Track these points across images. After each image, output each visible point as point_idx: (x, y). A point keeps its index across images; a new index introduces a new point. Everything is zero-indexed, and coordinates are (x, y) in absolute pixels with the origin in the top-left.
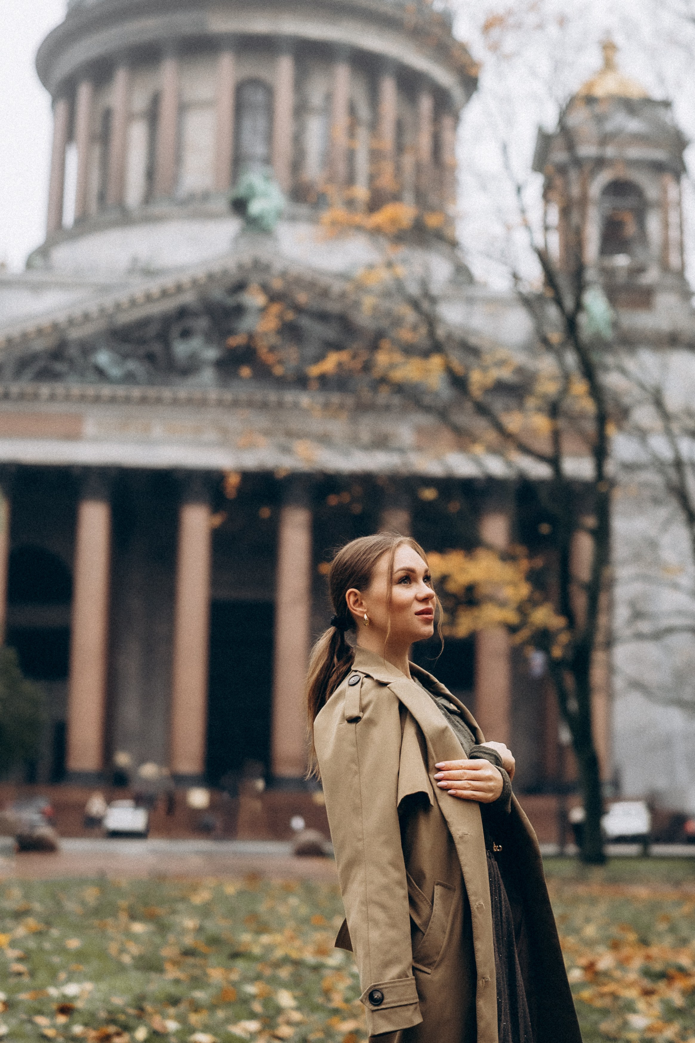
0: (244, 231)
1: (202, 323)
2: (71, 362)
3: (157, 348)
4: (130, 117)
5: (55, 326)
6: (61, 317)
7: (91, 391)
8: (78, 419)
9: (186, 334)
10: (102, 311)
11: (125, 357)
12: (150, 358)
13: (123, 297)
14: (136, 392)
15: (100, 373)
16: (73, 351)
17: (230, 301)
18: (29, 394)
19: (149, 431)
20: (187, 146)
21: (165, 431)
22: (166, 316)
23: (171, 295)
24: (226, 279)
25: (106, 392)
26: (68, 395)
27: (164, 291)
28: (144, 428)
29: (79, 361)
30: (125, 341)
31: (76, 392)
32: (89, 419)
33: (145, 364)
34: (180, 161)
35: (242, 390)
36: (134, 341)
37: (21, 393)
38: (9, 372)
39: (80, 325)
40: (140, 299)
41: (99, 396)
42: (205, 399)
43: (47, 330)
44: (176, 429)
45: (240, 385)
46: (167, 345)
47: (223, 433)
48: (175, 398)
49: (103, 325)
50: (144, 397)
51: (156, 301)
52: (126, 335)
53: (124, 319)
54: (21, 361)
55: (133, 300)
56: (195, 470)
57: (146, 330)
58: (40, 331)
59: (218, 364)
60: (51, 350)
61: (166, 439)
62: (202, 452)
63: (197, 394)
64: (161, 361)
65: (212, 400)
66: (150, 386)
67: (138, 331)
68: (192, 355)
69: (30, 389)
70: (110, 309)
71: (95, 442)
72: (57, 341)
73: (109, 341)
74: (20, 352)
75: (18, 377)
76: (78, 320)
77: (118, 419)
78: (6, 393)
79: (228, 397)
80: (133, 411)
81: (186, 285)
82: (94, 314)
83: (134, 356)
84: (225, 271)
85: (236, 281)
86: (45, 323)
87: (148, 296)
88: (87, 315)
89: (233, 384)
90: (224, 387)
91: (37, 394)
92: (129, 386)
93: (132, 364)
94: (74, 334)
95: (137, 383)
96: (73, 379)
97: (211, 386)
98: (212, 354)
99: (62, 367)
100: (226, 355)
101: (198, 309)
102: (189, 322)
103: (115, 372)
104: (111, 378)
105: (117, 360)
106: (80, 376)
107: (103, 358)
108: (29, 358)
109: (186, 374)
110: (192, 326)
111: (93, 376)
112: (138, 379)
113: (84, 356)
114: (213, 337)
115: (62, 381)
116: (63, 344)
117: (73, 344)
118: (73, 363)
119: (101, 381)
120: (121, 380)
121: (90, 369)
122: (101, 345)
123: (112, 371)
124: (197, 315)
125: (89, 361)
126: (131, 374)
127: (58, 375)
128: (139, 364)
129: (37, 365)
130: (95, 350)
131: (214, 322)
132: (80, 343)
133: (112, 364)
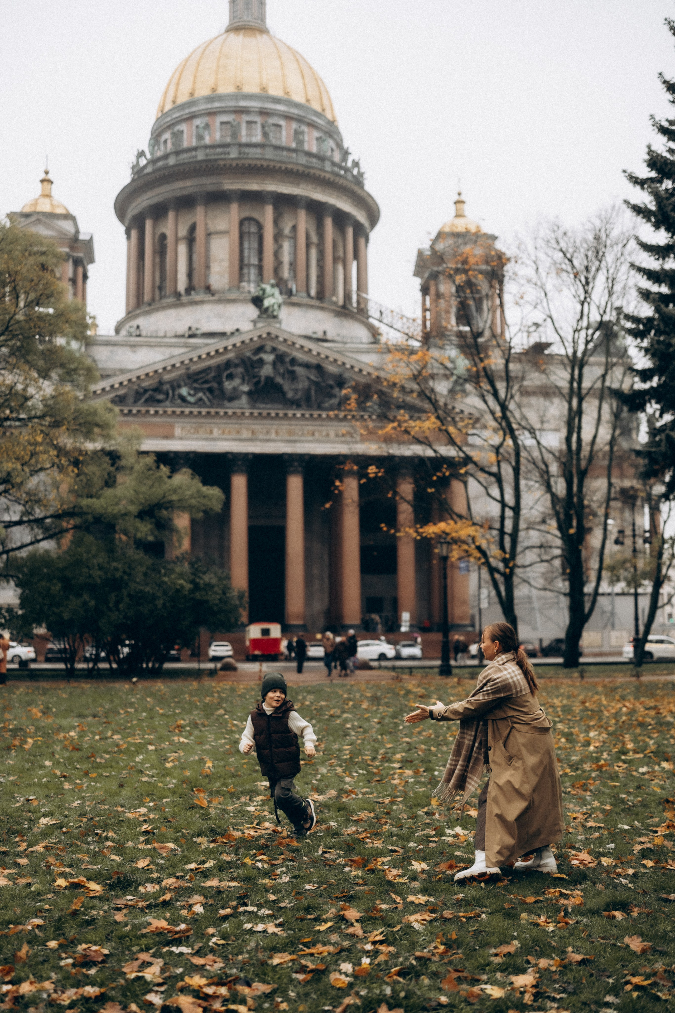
0: (259, 317)
1: (240, 370)
2: (166, 394)
3: (215, 385)
4: (177, 240)
6: (159, 367)
7: (178, 410)
8: (172, 426)
9: (230, 377)
11: (196, 390)
12: (211, 390)
13: (194, 355)
14: (204, 411)
15: (183, 399)
16: (166, 387)
17: (255, 358)
18: (143, 412)
19: (211, 432)
20: (212, 258)
21: (220, 432)
22: (218, 366)
23: (222, 354)
24: (252, 344)
25: (187, 411)
26: (165, 412)
27: (217, 351)
28: (208, 430)
29: (170, 392)
30: (196, 381)
31: (169, 410)
32: (177, 425)
33: (208, 394)
34: (208, 267)
35: (264, 408)
36: (200, 381)
37: (139, 411)
38: (130, 400)
39: (170, 371)
40: (204, 356)
41: (182, 412)
42: (243, 414)
43: (151, 374)
44: (227, 431)
45: (262, 406)
46: (220, 383)
47: (253, 433)
48: (226, 413)
49: (183, 371)
50: (208, 413)
51: (212, 357)
52: (196, 377)
53: (194, 368)
54: (137, 392)
55: (200, 357)
56: (239, 454)
57: (207, 374)
58: (147, 375)
59: (250, 394)
60: (154, 386)
61: (221, 436)
62: (242, 444)
63: (238, 411)
64: (217, 393)
65: (247, 414)
66: (211, 407)
67: (203, 375)
68: (235, 389)
69: (143, 409)
70: (187, 362)
71: (181, 439)
72: (157, 380)
73: (187, 381)
74: (136, 387)
75: (135, 402)
76: (169, 368)
77: (194, 425)
78: (130, 411)
79: (256, 412)
80: (202, 420)
81: (230, 347)
82: (178, 365)
83: (201, 390)
84: (251, 339)
85: (258, 345)
86: (150, 370)
87: (208, 354)
88: (173, 366)
89: (258, 405)
90: (253, 407)
91: (148, 412)
92: (200, 407)
93: (200, 395)
94: (167, 377)
95: (204, 405)
96: (168, 403)
97: (246, 406)
98: (246, 388)
99: (161, 397)
100: (253, 389)
101: (237, 361)
102: (232, 370)
103: (191, 399)
104: (189, 403)
105: (192, 392)
106: (171, 402)
107: (184, 391)
108: (142, 390)
109: (231, 399)
110: (234, 372)
111: (179, 401)
112: (204, 403)
113: (173, 390)
114: (246, 378)
115: (162, 404)
116: (161, 383)
117: (167, 383)
118: (167, 394)
119: (183, 404)
120: (195, 403)
121: (176, 397)
122: (182, 384)
123: (190, 399)
124: (236, 366)
125: (176, 393)
126: (201, 399)
127: (159, 401)
128: (205, 394)
129: (147, 396)
130: (179, 387)
131: (246, 370)
132: (171, 382)
133: (190, 394)
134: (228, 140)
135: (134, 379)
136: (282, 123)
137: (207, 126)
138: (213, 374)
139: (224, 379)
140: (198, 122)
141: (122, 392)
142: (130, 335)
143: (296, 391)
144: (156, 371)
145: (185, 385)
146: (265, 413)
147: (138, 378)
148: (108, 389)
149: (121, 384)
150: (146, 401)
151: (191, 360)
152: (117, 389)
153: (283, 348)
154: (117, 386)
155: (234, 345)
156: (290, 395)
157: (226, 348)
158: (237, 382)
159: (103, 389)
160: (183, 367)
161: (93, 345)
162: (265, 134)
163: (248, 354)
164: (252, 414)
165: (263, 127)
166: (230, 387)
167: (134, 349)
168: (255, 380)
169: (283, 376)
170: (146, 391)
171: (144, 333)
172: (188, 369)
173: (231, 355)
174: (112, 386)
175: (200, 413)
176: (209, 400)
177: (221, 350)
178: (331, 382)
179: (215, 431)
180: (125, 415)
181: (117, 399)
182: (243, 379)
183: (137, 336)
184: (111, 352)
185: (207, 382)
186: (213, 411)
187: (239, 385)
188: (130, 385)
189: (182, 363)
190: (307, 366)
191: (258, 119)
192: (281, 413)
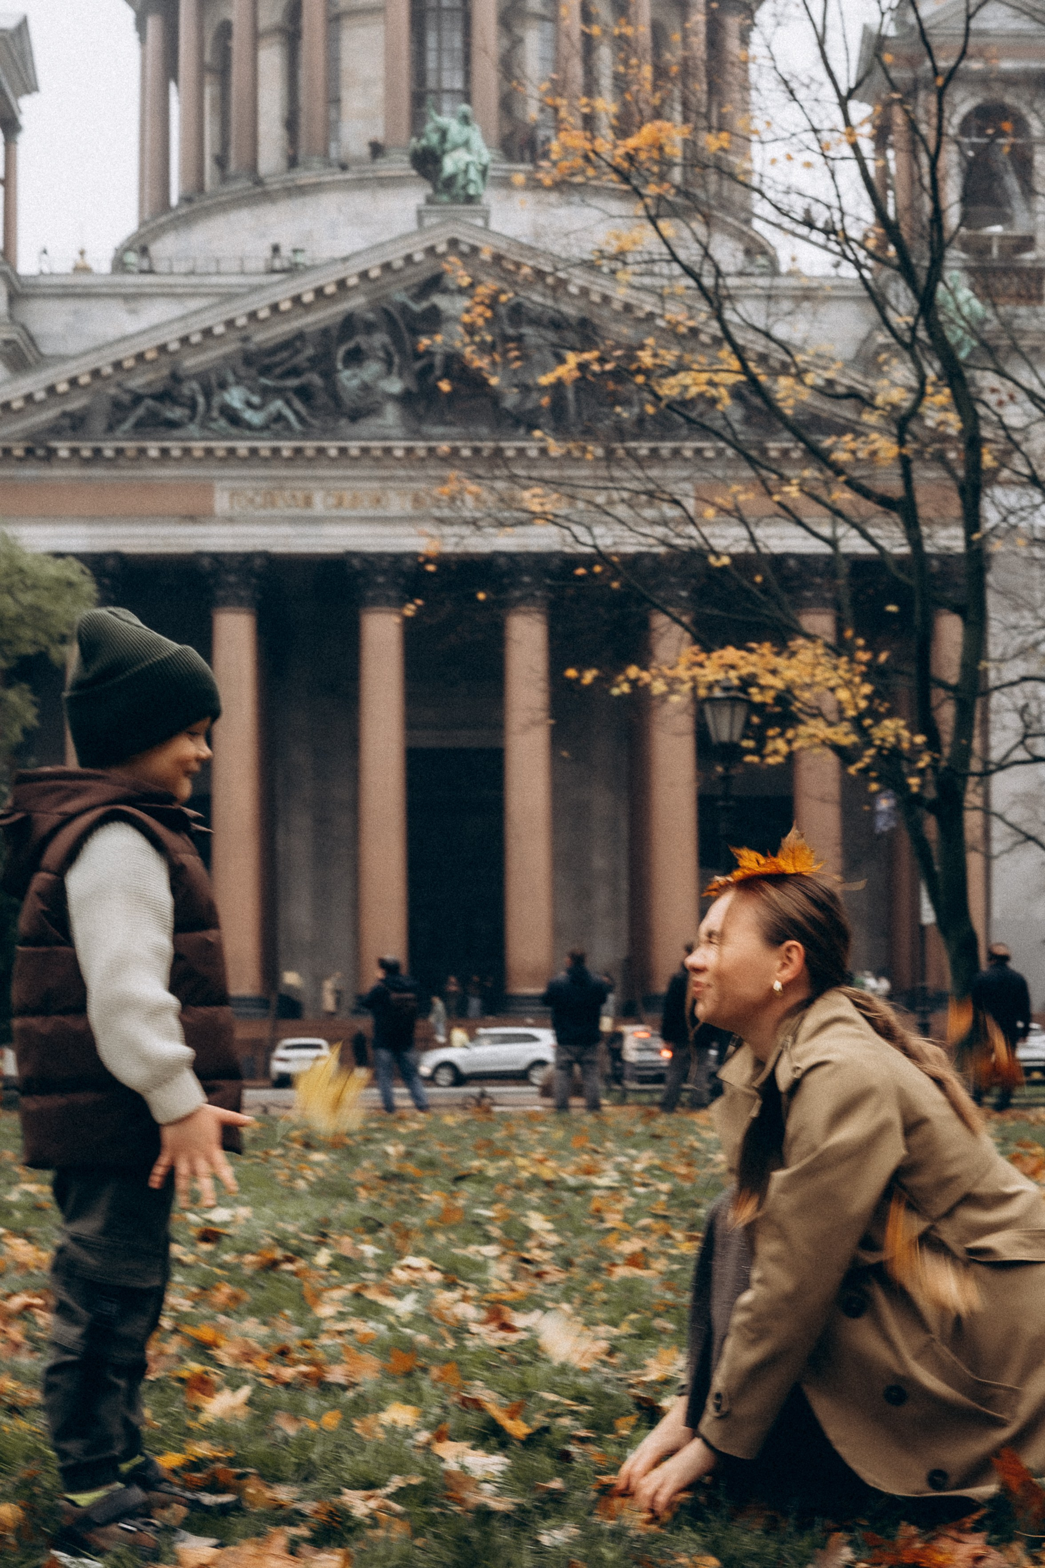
3: (316, 379)
4: (257, 36)
6: (171, 336)
7: (220, 446)
8: (207, 488)
9: (356, 357)
10: (228, 324)
12: (305, 393)
13: (260, 303)
14: (287, 447)
15: (233, 418)
17: (420, 307)
18: (131, 453)
19: (308, 502)
20: (345, 79)
21: (332, 501)
22: (325, 332)
23: (332, 298)
24: (410, 271)
25: (242, 447)
26: (187, 451)
27: (319, 292)
28: (299, 495)
30: (265, 371)
31: (198, 447)
32: (218, 485)
33: (298, 405)
34: (334, 100)
35: (443, 438)
36: (278, 371)
37: (119, 451)
38: (98, 424)
39: (199, 347)
40: (285, 306)
41: (232, 451)
42: (388, 451)
43: (150, 356)
44: (348, 497)
45: (439, 430)
46: (329, 375)
47: (417, 500)
48: (343, 451)
49: (231, 347)
50: (298, 451)
51: (308, 308)
52: (267, 361)
53: (262, 337)
54: (117, 404)
55: (275, 308)
56: (381, 556)
57: (297, 352)
58: (140, 357)
59: (405, 399)
60: (159, 387)
61: (335, 512)
62: (386, 530)
63: (376, 444)
64: (322, 399)
65: (399, 453)
66: (305, 436)
67: (285, 354)
69: (130, 446)
70: (241, 321)
71: (230, 520)
72: (165, 372)
73: (242, 371)
74: (113, 391)
75: (111, 428)
76: (196, 339)
77: (264, 484)
78: (97, 451)
79: (421, 446)
80: (283, 472)
81: (352, 281)
82: (219, 330)
83: (279, 392)
84: (408, 259)
85: (428, 274)
86: (147, 345)
87: (297, 300)
88: (207, 332)
89: (427, 429)
90: (416, 435)
91: (142, 451)
92: (277, 436)
93: (278, 405)
94: (191, 363)
95: (288, 432)
96: (193, 429)
97: (397, 432)
98: (395, 386)
99: (176, 413)
100: (414, 389)
101: (371, 316)
102: (360, 340)
103: (255, 418)
104: (249, 426)
105: (256, 400)
106: (203, 426)
107: (235, 397)
108: (126, 398)
109: (355, 416)
110: (364, 346)
111: (223, 423)
112: (288, 427)
113: (208, 394)
114: (397, 360)
115: (176, 433)
116: (176, 378)
117: (190, 377)
118: (193, 406)
119: (234, 431)
120: (265, 427)
121: (215, 414)
122: (231, 378)
123: (249, 415)
124: (370, 328)
125: (216, 401)
126: (279, 418)
127: (173, 424)
128: (288, 403)
129: (140, 411)
130: (223, 386)
131: (397, 339)
132: (202, 377)
133: (249, 405)
135: (108, 370)
138: (310, 351)
139: (340, 366)
141: (75, 405)
142: (126, 270)
143: (524, 392)
144: (162, 349)
145: (239, 382)
147: (118, 365)
148: (40, 395)
149: (73, 382)
150: (139, 425)
151: (252, 316)
152: (64, 394)
154: (62, 387)
155: (364, 275)
156: (511, 399)
157: (341, 284)
158: (372, 369)
159: (29, 398)
160: (236, 335)
161: (27, 297)
163: (400, 297)
164: (409, 451)
166: (355, 383)
167: (133, 305)
168: (418, 365)
170: (137, 399)
171: (160, 267)
172: (246, 339)
173: (357, 302)
174: (51, 390)
175: (276, 451)
176: (301, 419)
177: (330, 289)
179: (318, 498)
180: (87, 462)
181: (66, 422)
182: (389, 363)
183: (142, 272)
184: (76, 312)
185: (295, 372)
186: (310, 446)
187: (380, 377)
188: (98, 384)
189: (230, 324)
192: (487, 448)
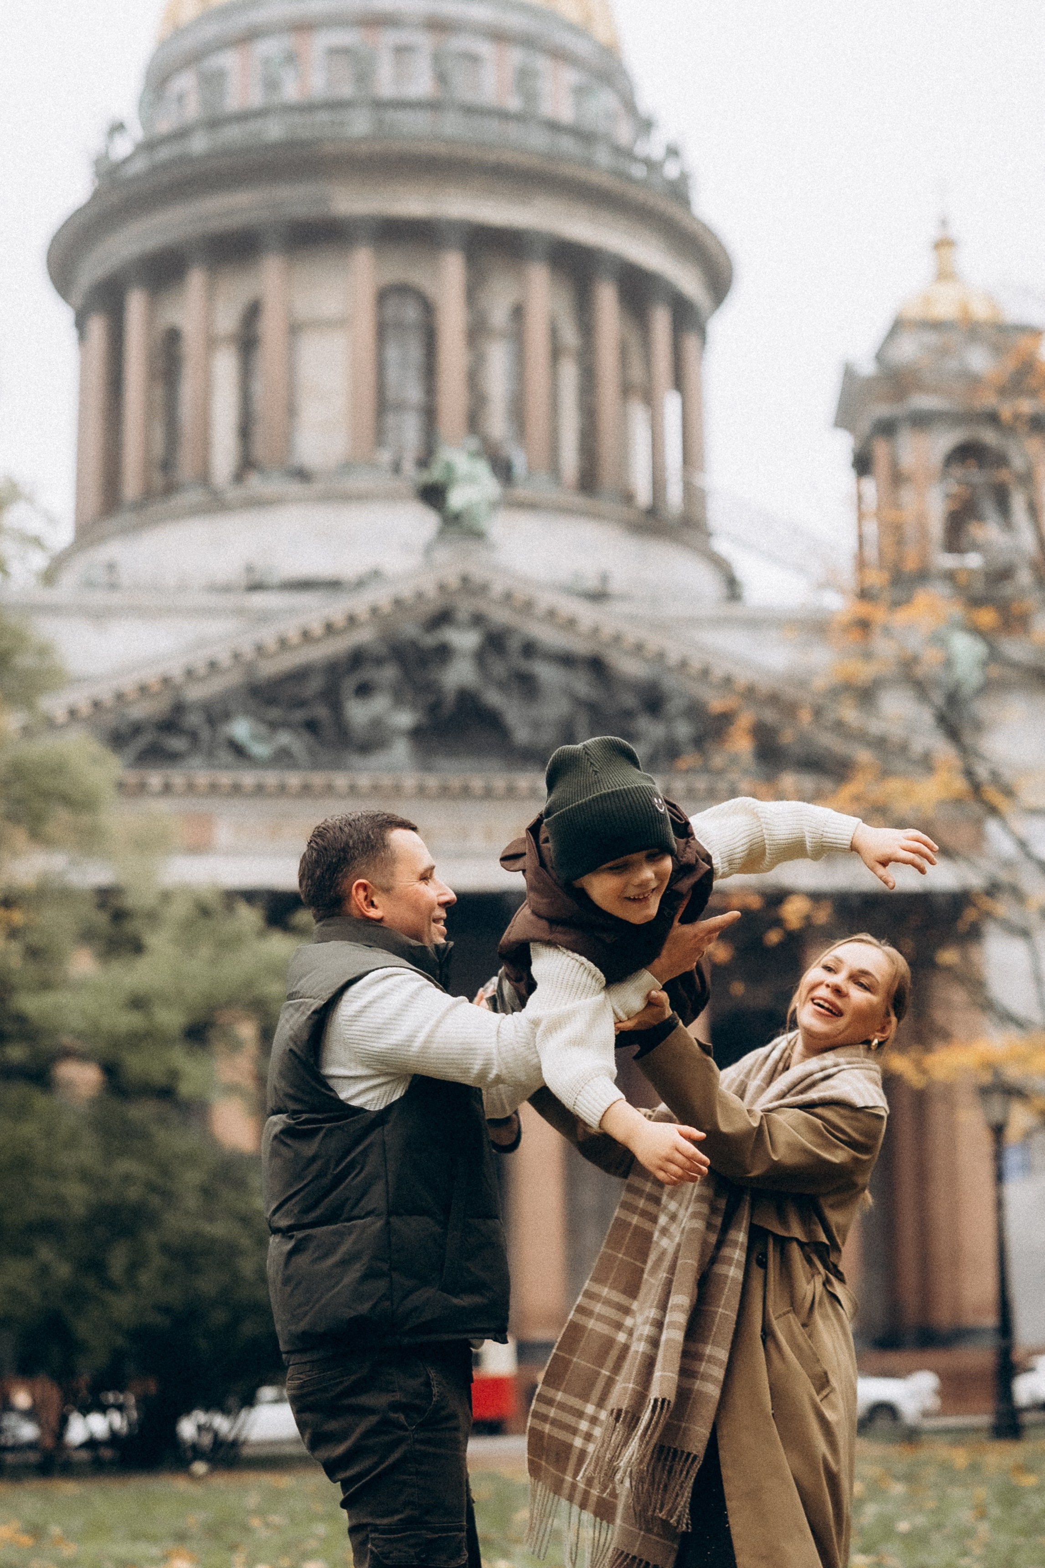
0: (440, 535)
1: (389, 673)
2: (194, 736)
3: (321, 712)
4: (210, 343)
5: (166, 681)
6: (175, 668)
7: (226, 779)
8: (209, 823)
9: (364, 690)
10: (236, 656)
11: (274, 726)
12: (312, 726)
13: (267, 636)
14: (294, 781)
15: (238, 751)
16: (194, 719)
17: (429, 640)
22: (332, 664)
23: (341, 631)
24: (420, 605)
25: (249, 780)
26: (191, 785)
27: (328, 625)
29: (205, 734)
30: (273, 702)
31: (202, 779)
32: (221, 819)
33: (307, 737)
35: (453, 772)
36: (285, 703)
39: (202, 679)
40: (294, 640)
41: (236, 785)
42: (398, 788)
43: (153, 687)
45: (449, 765)
46: (336, 707)
48: (354, 787)
49: (237, 678)
50: (308, 787)
51: (316, 640)
52: (274, 692)
53: (269, 669)
54: (116, 735)
55: (283, 641)
57: (303, 686)
58: (143, 689)
59: (417, 734)
60: (161, 717)
63: (386, 781)
64: (329, 732)
65: (410, 789)
66: (313, 769)
67: (291, 687)
68: (377, 723)
70: (249, 655)
71: (233, 854)
72: (168, 702)
73: (247, 702)
74: (112, 721)
76: (201, 670)
79: (432, 783)
80: (292, 808)
81: (362, 615)
82: (225, 662)
83: (287, 724)
84: (419, 594)
85: (437, 608)
86: (151, 676)
87: (305, 633)
88: (213, 665)
89: (437, 763)
90: (426, 769)
91: (144, 784)
92: (284, 770)
93: (285, 738)
94: (195, 693)
95: (294, 766)
96: (197, 761)
97: (405, 766)
98: (405, 719)
99: (181, 745)
100: (425, 721)
101: (380, 652)
102: (369, 673)
103: (261, 751)
104: (255, 759)
105: (262, 732)
106: (208, 757)
107: (240, 729)
108: (128, 730)
109: (366, 748)
110: (373, 679)
111: (228, 756)
112: (295, 760)
113: (212, 726)
114: (406, 693)
115: (181, 764)
116: (179, 709)
117: (195, 708)
118: (196, 737)
119: (239, 763)
120: (270, 761)
121: (221, 747)
122: (236, 709)
123: (257, 749)
124: (379, 661)
125: (220, 733)
126: (285, 750)
127: (174, 756)
129: (142, 742)
130: (228, 718)
131: (407, 672)
133: (256, 738)
134: (347, 90)
135: (109, 702)
136: (485, 48)
137: (291, 58)
138: (317, 685)
139: (348, 698)
140: (268, 47)
142: (90, 584)
143: (536, 725)
145: (244, 713)
146: (455, 782)
147: (119, 696)
149: (72, 713)
150: (140, 756)
151: (260, 649)
153: (500, 616)
154: (60, 718)
155: (374, 610)
156: (522, 735)
157: (351, 618)
158: (381, 703)
162: (442, 78)
163: (412, 631)
164: (422, 787)
165: (437, 58)
166: (363, 718)
168: (430, 698)
169: (502, 686)
170: (138, 729)
171: (126, 581)
172: (251, 672)
173: (365, 636)
175: (282, 786)
176: (308, 751)
177: (340, 624)
178: (629, 700)
182: (398, 696)
183: (108, 588)
185: (301, 704)
186: (320, 781)
187: (388, 712)
188: (97, 717)
190: (567, 660)
191: (423, 41)
192: (499, 782)
